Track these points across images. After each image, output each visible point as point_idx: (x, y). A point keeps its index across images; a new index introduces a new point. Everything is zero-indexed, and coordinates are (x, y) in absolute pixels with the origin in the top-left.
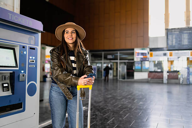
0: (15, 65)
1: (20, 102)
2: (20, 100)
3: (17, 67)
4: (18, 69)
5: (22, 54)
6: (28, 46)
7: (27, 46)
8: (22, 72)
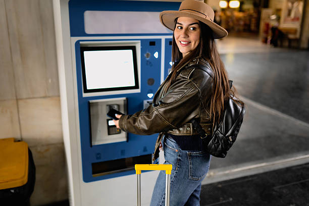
0: (133, 84)
1: (146, 153)
2: (145, 150)
3: (136, 87)
4: (138, 91)
5: (148, 59)
6: (163, 38)
7: (160, 40)
8: (150, 95)
